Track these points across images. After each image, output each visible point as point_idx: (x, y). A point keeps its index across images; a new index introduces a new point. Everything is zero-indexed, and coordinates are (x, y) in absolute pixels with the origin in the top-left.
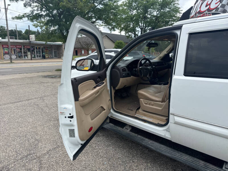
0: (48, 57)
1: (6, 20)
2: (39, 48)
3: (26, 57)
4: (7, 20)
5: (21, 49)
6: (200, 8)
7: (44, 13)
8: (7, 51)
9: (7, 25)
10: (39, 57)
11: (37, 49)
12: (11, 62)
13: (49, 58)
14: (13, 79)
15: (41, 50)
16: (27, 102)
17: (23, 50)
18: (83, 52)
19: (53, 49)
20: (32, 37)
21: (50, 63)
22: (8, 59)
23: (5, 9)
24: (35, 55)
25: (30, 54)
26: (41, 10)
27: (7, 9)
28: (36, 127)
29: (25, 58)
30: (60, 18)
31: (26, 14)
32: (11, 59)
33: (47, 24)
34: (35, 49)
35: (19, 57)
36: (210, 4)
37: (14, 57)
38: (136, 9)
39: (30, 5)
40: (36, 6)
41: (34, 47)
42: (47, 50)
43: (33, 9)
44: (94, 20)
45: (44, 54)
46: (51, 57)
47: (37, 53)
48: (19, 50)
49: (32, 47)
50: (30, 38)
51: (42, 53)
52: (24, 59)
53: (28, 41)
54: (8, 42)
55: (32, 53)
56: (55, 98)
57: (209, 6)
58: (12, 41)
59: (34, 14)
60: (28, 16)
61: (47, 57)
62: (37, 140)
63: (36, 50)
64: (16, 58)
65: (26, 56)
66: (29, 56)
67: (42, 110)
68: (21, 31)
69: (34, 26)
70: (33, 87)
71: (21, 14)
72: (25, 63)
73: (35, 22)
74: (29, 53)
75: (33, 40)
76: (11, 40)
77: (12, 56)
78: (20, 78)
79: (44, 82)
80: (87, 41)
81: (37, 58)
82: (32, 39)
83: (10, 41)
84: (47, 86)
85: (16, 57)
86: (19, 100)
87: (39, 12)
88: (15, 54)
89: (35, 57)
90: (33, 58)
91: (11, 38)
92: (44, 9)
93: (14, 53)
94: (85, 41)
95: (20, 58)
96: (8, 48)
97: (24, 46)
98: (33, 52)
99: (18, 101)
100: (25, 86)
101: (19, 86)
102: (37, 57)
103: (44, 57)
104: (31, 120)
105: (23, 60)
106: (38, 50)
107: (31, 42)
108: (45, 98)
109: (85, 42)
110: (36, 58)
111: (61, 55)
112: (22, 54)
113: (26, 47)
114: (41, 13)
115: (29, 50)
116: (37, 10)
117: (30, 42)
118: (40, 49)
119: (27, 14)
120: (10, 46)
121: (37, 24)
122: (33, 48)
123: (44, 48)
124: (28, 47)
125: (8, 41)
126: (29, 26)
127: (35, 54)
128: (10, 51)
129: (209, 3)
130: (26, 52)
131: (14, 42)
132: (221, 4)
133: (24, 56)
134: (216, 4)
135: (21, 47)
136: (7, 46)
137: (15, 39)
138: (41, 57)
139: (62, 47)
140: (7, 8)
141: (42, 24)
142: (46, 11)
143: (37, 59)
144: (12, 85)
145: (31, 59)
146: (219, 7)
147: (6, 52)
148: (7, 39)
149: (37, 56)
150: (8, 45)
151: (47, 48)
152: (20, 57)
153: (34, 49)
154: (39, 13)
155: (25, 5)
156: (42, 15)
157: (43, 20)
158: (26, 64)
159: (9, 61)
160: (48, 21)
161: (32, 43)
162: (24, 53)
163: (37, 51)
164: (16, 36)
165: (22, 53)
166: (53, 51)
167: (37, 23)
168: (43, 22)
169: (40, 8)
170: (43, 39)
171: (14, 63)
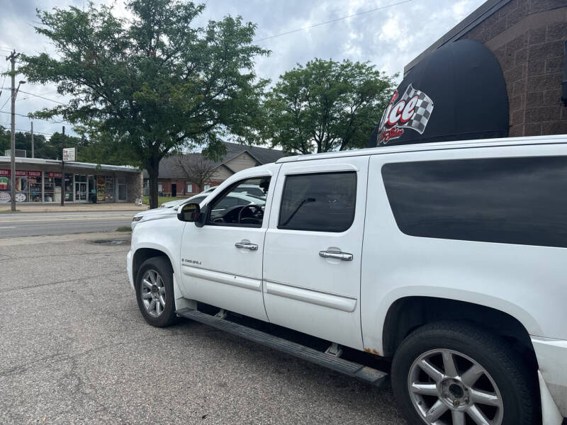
0: (104, 200)
1: (10, 115)
2: (84, 179)
3: (50, 199)
4: (13, 114)
5: (39, 179)
6: (389, 117)
7: (100, 107)
8: (6, 184)
9: (13, 124)
10: (81, 199)
11: (79, 181)
12: (14, 210)
13: (104, 202)
14: (21, 245)
15: (87, 183)
16: (52, 287)
17: (45, 182)
18: (190, 189)
19: (117, 181)
20: (70, 154)
21: (108, 214)
22: (5, 202)
23: (13, 90)
24: (71, 195)
25: (60, 191)
26: (95, 99)
27: (17, 90)
28: (69, 323)
29: (46, 200)
30: (135, 116)
31: (60, 107)
32: (13, 202)
33: (104, 128)
34: (74, 180)
35: (33, 199)
36: (401, 113)
37: (20, 197)
38: (307, 99)
39: (72, 91)
40: (84, 91)
41: (71, 175)
42: (102, 183)
43: (78, 97)
44: (210, 123)
45: (93, 191)
46: (111, 199)
47: (77, 190)
48: (35, 182)
49: (66, 174)
50: (64, 154)
51: (90, 191)
52: (44, 202)
53: (57, 161)
54: (10, 163)
55: (66, 190)
56: (109, 281)
57: (400, 116)
58: (21, 161)
59: (80, 107)
60: (64, 112)
61: (100, 198)
62: (70, 339)
63: (75, 183)
64: (26, 201)
65: (51, 196)
66: (58, 197)
67: (81, 299)
68: (42, 137)
69: (75, 130)
70: (66, 262)
71: (51, 108)
72: (46, 212)
73: (79, 124)
74: (58, 190)
75: (69, 159)
76: (19, 160)
77: (17, 196)
78: (36, 244)
79: (88, 252)
80: (199, 164)
81: (77, 201)
82: (67, 156)
83: (16, 161)
84: (96, 259)
85: (25, 198)
86: (35, 282)
87: (90, 103)
88: (24, 191)
89: (71, 199)
90: (67, 200)
91: (18, 155)
92: (101, 98)
93: (22, 189)
94: (195, 163)
95: (36, 201)
96: (9, 178)
97: (47, 173)
98: (68, 188)
99: (34, 285)
100: (47, 260)
101: (35, 260)
102: (77, 199)
103: (93, 200)
104: (60, 313)
105: (41, 205)
106: (80, 183)
107: (65, 165)
108: (89, 280)
109: (194, 167)
110: (75, 201)
111: (136, 194)
112: (41, 191)
113: (51, 175)
114: (94, 106)
115: (58, 182)
116: (87, 100)
117: (63, 163)
118: (86, 181)
119: (64, 108)
120: (14, 173)
121: (84, 128)
122: (68, 178)
123: (95, 179)
124: (57, 175)
125: (10, 161)
126: (64, 128)
127: (72, 191)
128: (13, 185)
129: (400, 110)
130: (50, 186)
131: (23, 164)
132: (415, 114)
133: (45, 196)
134: (410, 112)
135: (41, 175)
136: (6, 172)
137: (27, 157)
138: (85, 199)
139: (139, 177)
140: (16, 87)
141: (93, 128)
142: (104, 101)
143: (76, 204)
144: (20, 258)
145: (62, 204)
146: (412, 118)
147: (3, 185)
148: (10, 157)
149: (77, 196)
150: (9, 171)
151: (102, 179)
152: (35, 198)
153: (71, 181)
154: (89, 106)
155: (60, 91)
156: (96, 110)
157: (97, 119)
158: (48, 214)
159: (10, 208)
160: (108, 122)
161: (68, 165)
162: (45, 188)
163: (77, 185)
164: (29, 148)
165: (41, 188)
166: (117, 185)
167: (83, 125)
168: (96, 124)
169: (93, 95)
170: (95, 158)
171: (19, 211)
